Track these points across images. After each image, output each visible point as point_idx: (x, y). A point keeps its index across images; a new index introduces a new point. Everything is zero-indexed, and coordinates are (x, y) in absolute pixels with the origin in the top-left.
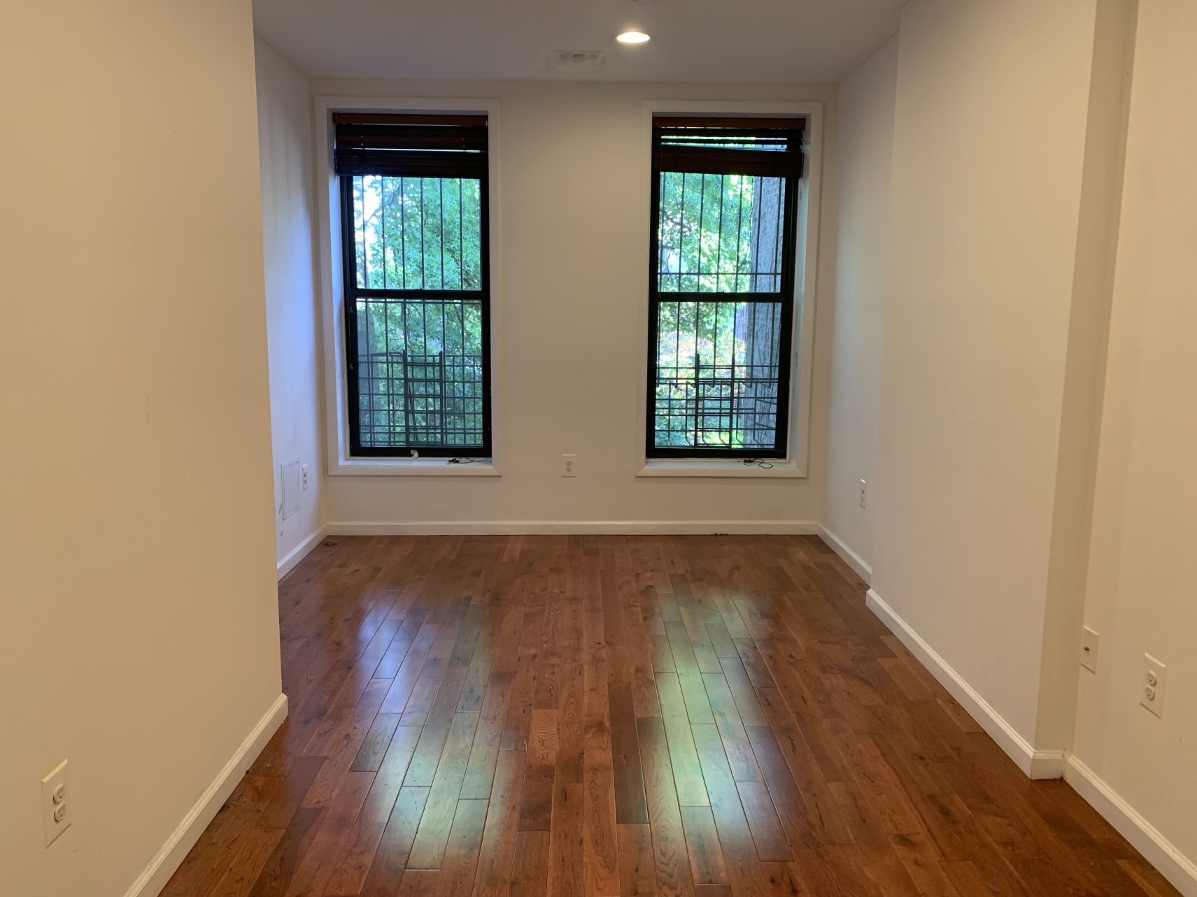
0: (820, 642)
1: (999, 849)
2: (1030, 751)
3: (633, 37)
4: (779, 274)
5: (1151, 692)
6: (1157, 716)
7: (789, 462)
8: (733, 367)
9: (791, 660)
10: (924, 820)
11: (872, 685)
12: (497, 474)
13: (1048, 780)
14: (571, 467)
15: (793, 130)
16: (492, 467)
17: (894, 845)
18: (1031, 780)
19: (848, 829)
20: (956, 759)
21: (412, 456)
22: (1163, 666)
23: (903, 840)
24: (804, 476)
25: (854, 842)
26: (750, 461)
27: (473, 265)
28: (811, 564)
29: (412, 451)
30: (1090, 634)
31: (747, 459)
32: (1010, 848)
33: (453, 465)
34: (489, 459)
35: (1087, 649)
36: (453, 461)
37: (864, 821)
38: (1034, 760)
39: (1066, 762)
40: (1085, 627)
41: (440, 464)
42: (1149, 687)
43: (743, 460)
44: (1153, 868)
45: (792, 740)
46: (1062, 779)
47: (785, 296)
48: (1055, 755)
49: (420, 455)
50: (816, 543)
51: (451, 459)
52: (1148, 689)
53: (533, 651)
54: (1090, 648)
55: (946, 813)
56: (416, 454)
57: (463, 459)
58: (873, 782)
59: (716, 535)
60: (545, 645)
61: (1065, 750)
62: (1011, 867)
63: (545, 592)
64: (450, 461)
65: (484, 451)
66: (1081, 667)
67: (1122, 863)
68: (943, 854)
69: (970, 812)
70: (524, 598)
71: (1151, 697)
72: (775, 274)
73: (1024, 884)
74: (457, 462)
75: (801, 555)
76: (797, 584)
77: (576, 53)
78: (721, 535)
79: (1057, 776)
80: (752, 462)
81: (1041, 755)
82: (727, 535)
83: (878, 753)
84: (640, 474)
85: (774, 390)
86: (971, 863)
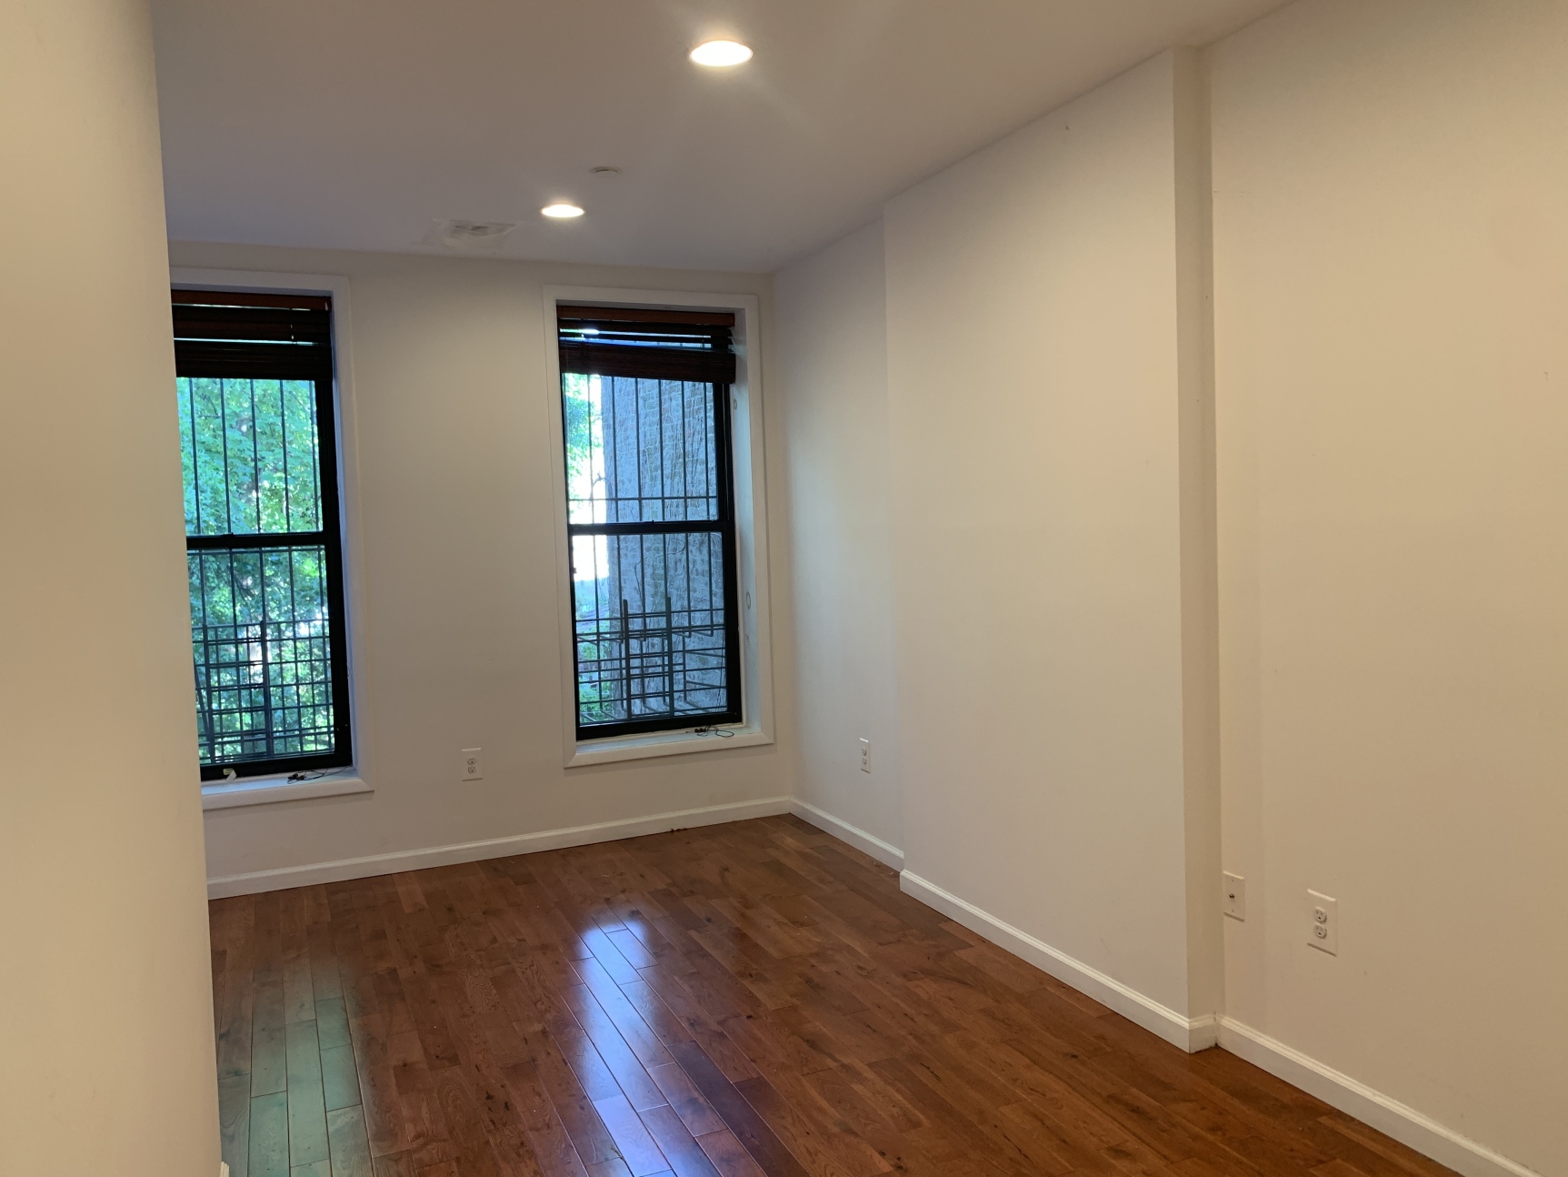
0: (880, 944)
1: (1211, 1137)
2: (1183, 1022)
3: (562, 211)
4: (712, 497)
5: (1322, 930)
6: (1332, 954)
7: (747, 727)
8: (668, 614)
9: (865, 973)
10: (1123, 1126)
11: (967, 984)
12: (369, 789)
13: (1206, 1050)
14: (475, 765)
15: (720, 326)
16: (360, 780)
17: (1113, 1161)
18: (1190, 1054)
19: (1055, 1155)
20: (1108, 1049)
21: (226, 777)
22: (1333, 900)
23: (1118, 1152)
24: (772, 741)
25: (1071, 1169)
26: (701, 731)
27: (209, 490)
28: (808, 850)
29: (225, 770)
30: (1233, 879)
31: (698, 728)
32: (1220, 1133)
33: (296, 783)
34: (348, 768)
35: (1232, 897)
36: (295, 777)
37: (1064, 1141)
38: (1191, 1031)
39: (1219, 1026)
40: (1225, 872)
41: (276, 784)
42: (1319, 924)
43: (694, 729)
44: (1353, 1119)
45: (928, 1068)
46: (1217, 1046)
47: (725, 523)
48: (1205, 1021)
49: (239, 775)
50: (794, 823)
51: (291, 774)
52: (1317, 927)
53: (537, 1027)
54: (1234, 894)
55: (1136, 1110)
56: (233, 774)
57: (308, 774)
58: (1044, 1095)
59: (673, 831)
60: (548, 1016)
61: (1215, 1013)
62: (1235, 1154)
63: (496, 945)
64: (290, 778)
65: (340, 756)
66: (1225, 917)
67: (1323, 1120)
68: (1165, 1157)
69: (1158, 1104)
70: (472, 957)
71: (1322, 935)
72: (707, 497)
73: (1257, 1168)
74: (302, 778)
75: (790, 841)
76: (808, 878)
77: (478, 225)
78: (678, 830)
79: (1212, 1044)
80: (704, 731)
81: (1197, 1024)
82: (686, 829)
83: (1028, 1061)
84: (569, 765)
85: (718, 639)
86: (1196, 1159)
